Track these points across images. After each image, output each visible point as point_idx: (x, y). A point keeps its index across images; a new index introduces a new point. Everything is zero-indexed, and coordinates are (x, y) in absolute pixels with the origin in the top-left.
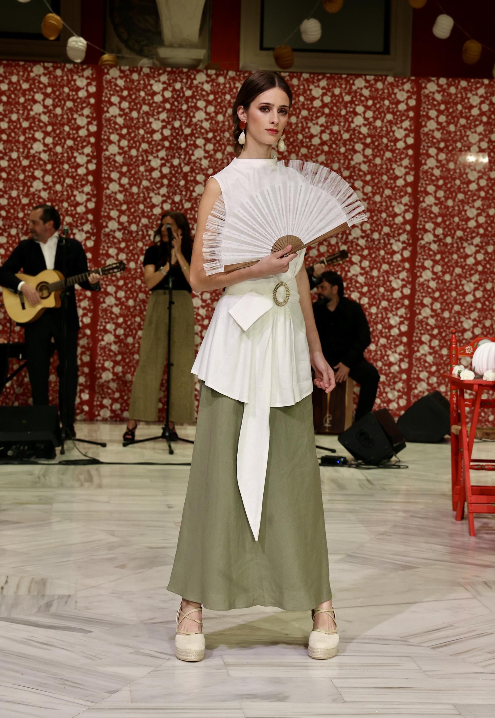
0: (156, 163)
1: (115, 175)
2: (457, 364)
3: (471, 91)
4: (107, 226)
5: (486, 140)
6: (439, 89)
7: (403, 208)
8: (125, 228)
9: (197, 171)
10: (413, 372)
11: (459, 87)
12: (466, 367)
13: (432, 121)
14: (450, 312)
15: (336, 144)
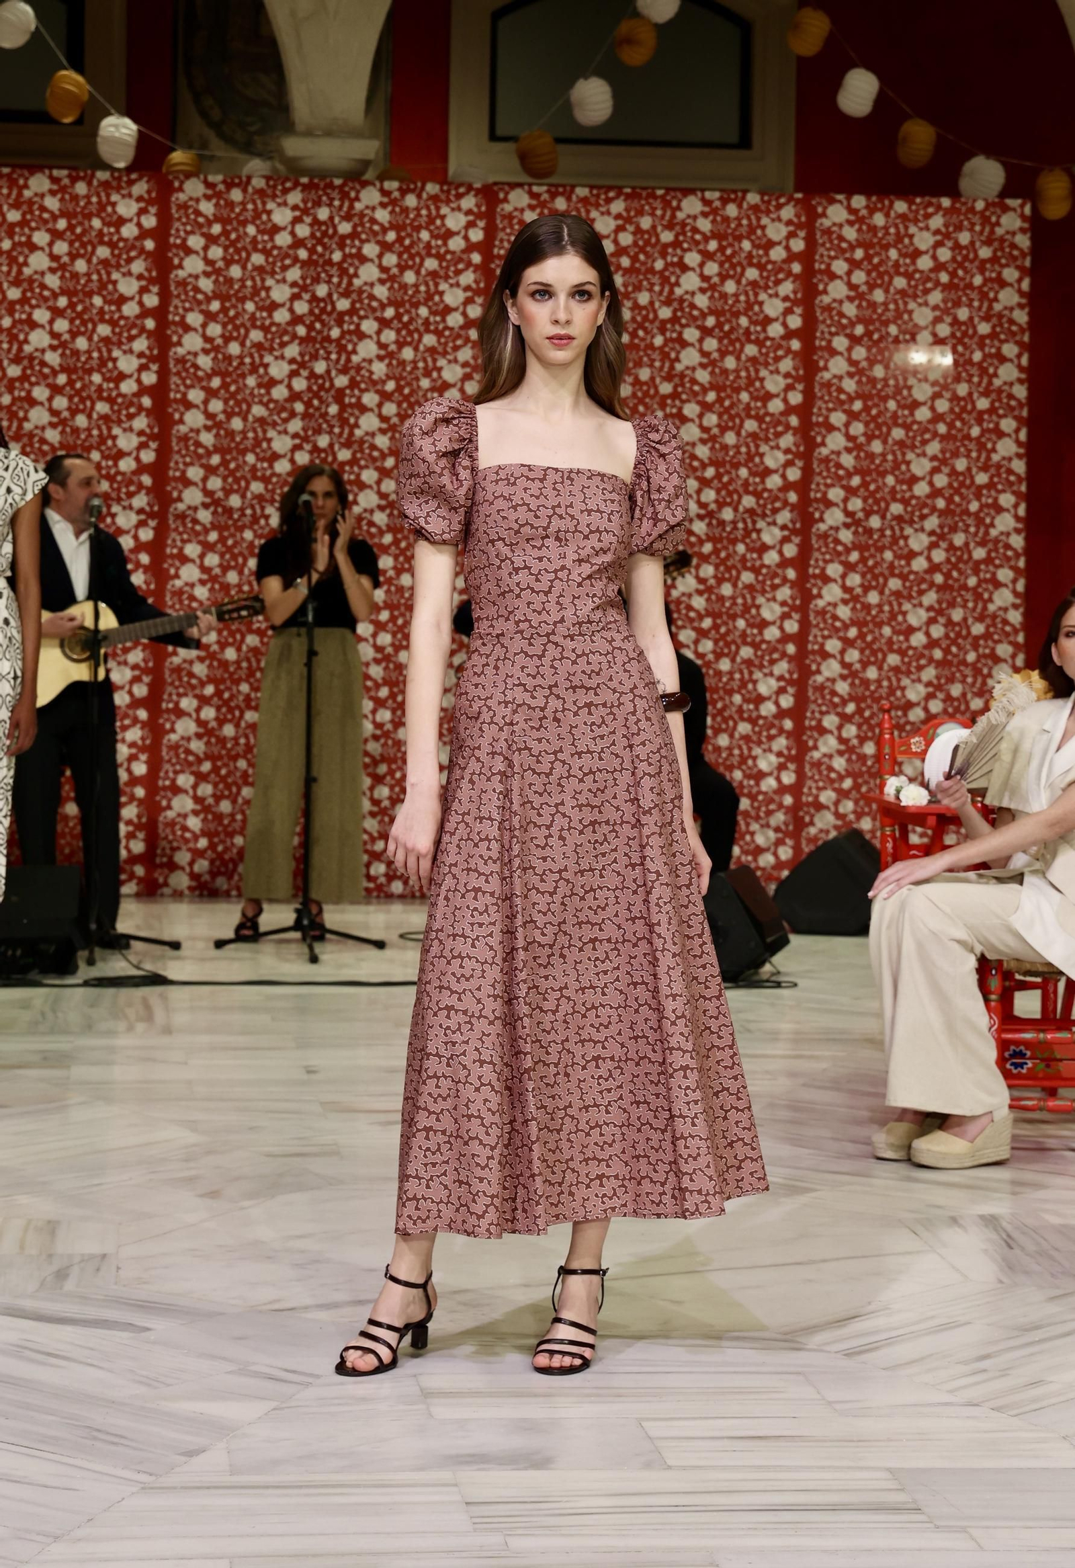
0: (279, 370)
1: (196, 395)
2: (893, 774)
3: (916, 221)
4: (180, 499)
5: (948, 319)
6: (852, 218)
7: (782, 458)
8: (216, 503)
9: (363, 386)
10: (805, 790)
11: (892, 214)
12: (911, 780)
13: (838, 282)
14: (880, 668)
15: (645, 330)
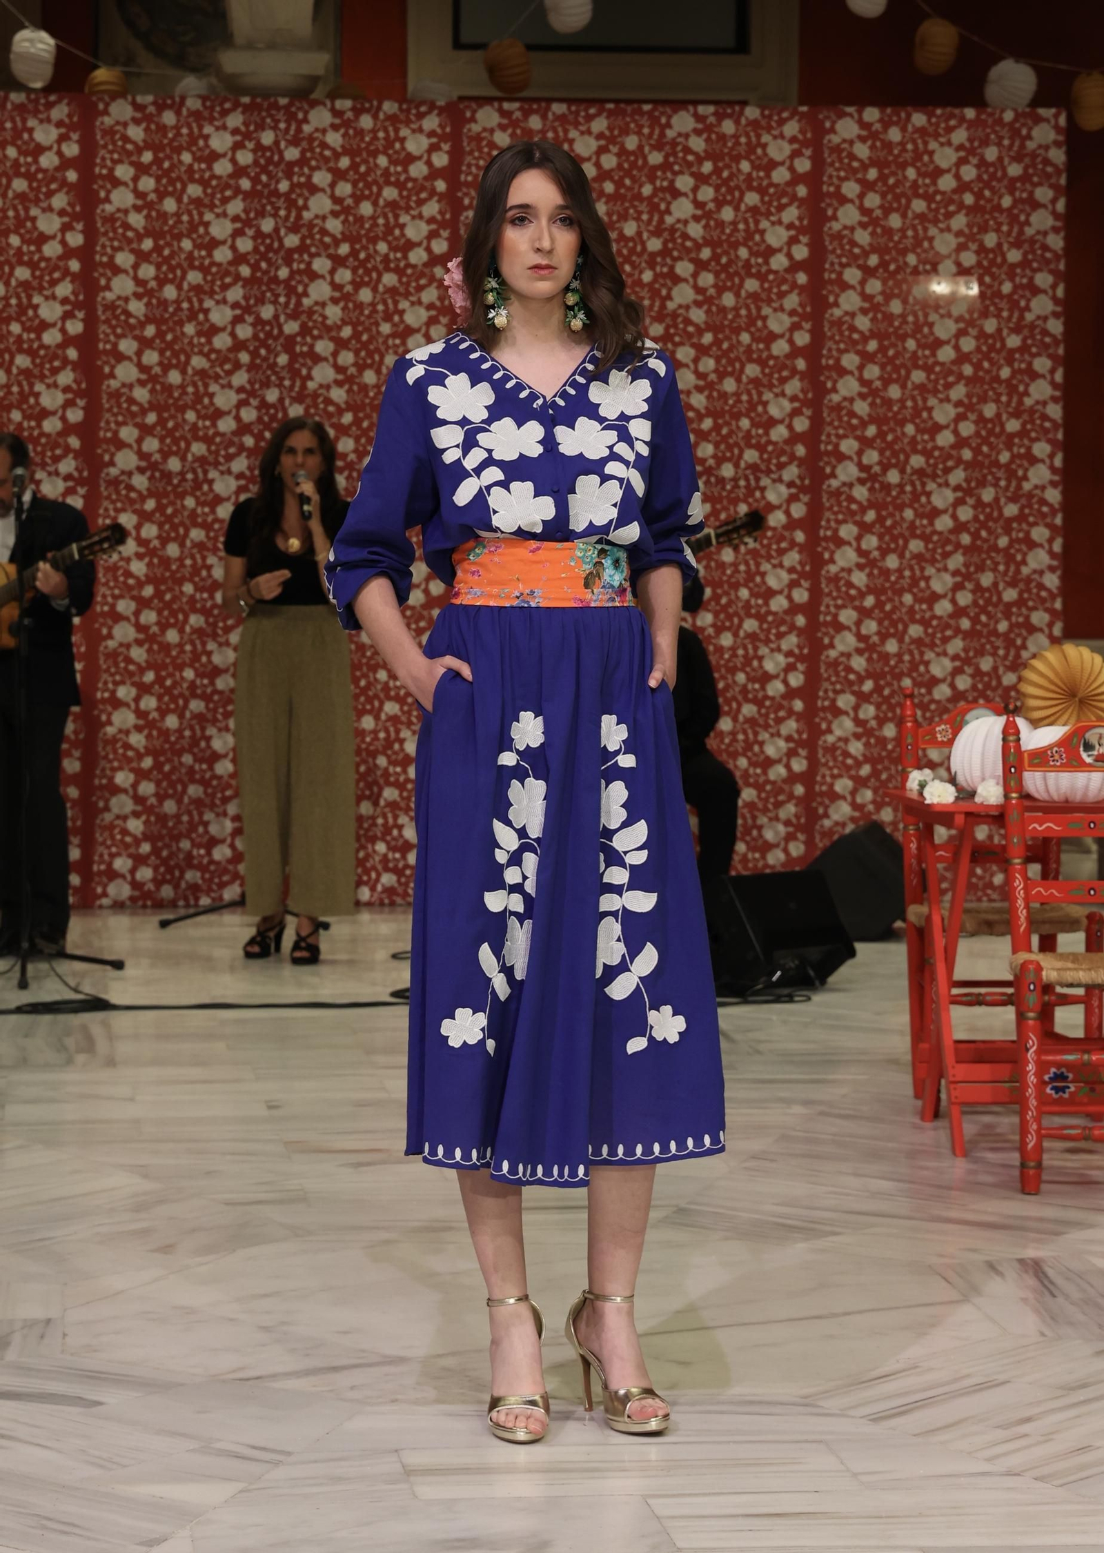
1: (127, 346)
2: (917, 765)
3: (936, 136)
4: (112, 463)
5: (974, 247)
6: (865, 133)
7: (787, 406)
8: (153, 466)
9: (316, 332)
10: (819, 778)
11: (910, 128)
12: (937, 773)
13: (849, 206)
14: (901, 641)
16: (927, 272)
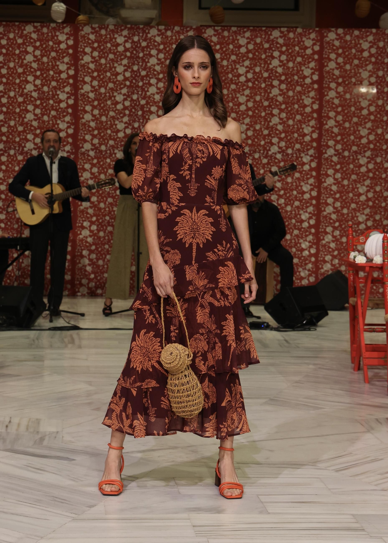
1: (88, 108)
2: (354, 251)
3: (362, 38)
4: (83, 147)
5: (375, 76)
6: (338, 37)
7: (310, 129)
8: (96, 148)
10: (320, 255)
11: (353, 36)
12: (360, 253)
13: (332, 62)
14: (348, 209)
15: (258, 81)
16: (359, 84)
